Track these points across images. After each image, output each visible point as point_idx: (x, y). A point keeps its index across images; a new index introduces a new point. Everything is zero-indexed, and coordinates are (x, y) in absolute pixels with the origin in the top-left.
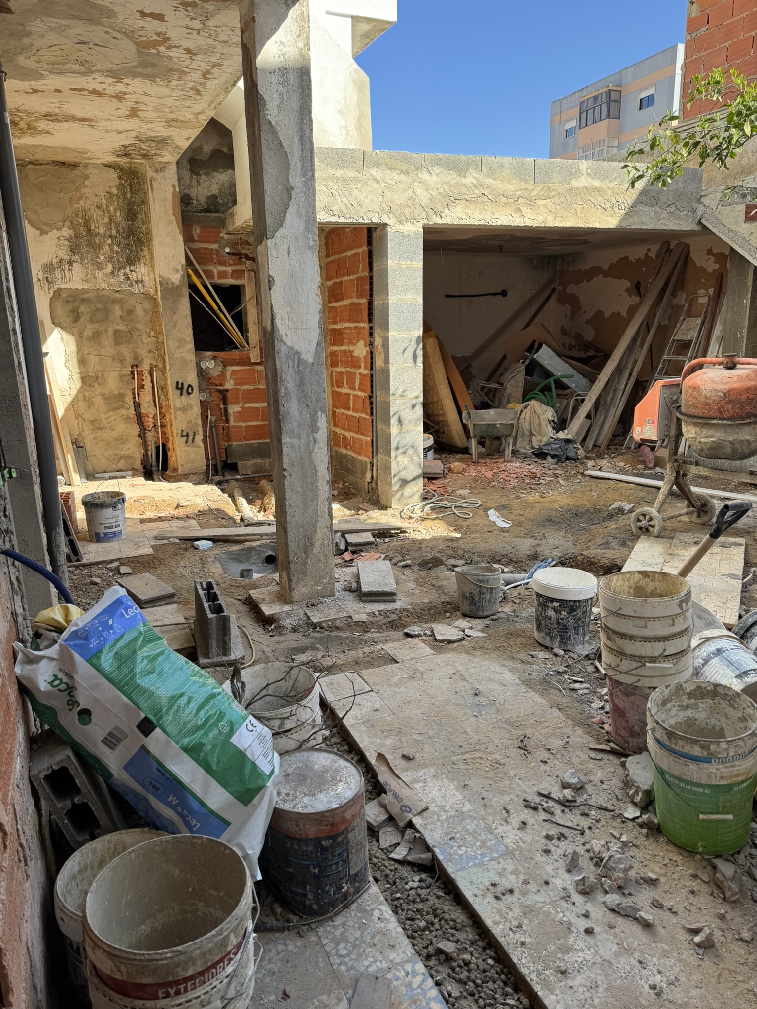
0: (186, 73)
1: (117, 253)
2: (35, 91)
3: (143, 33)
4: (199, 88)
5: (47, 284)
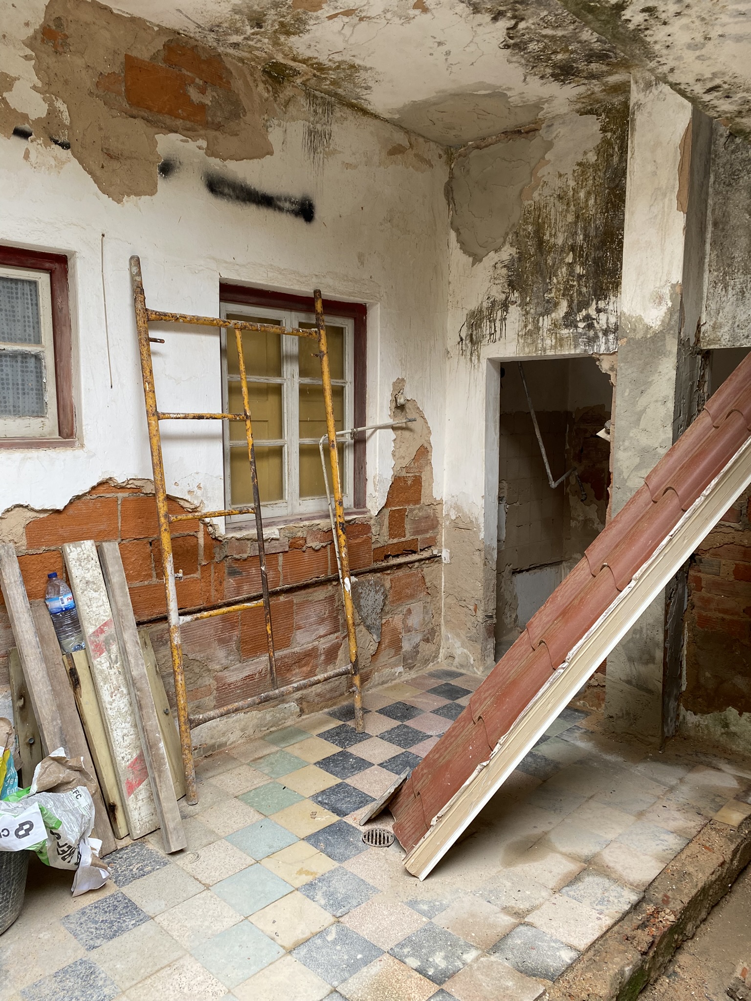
1: (580, 277)
5: (469, 345)
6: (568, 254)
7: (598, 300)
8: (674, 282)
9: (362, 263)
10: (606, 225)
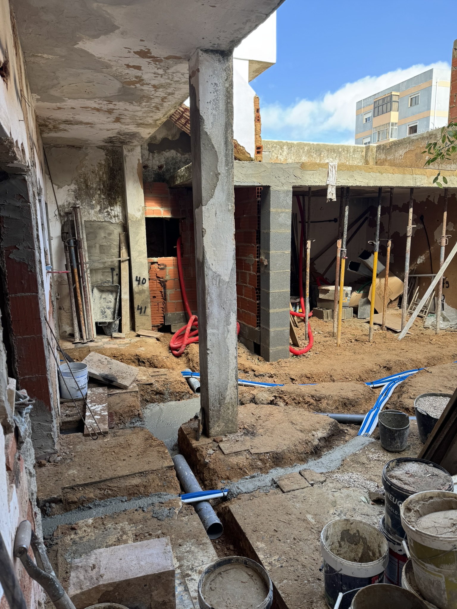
0: (151, 99)
1: (103, 199)
2: (59, 108)
3: (127, 77)
4: (159, 106)
5: (60, 217)
6: (98, 191)
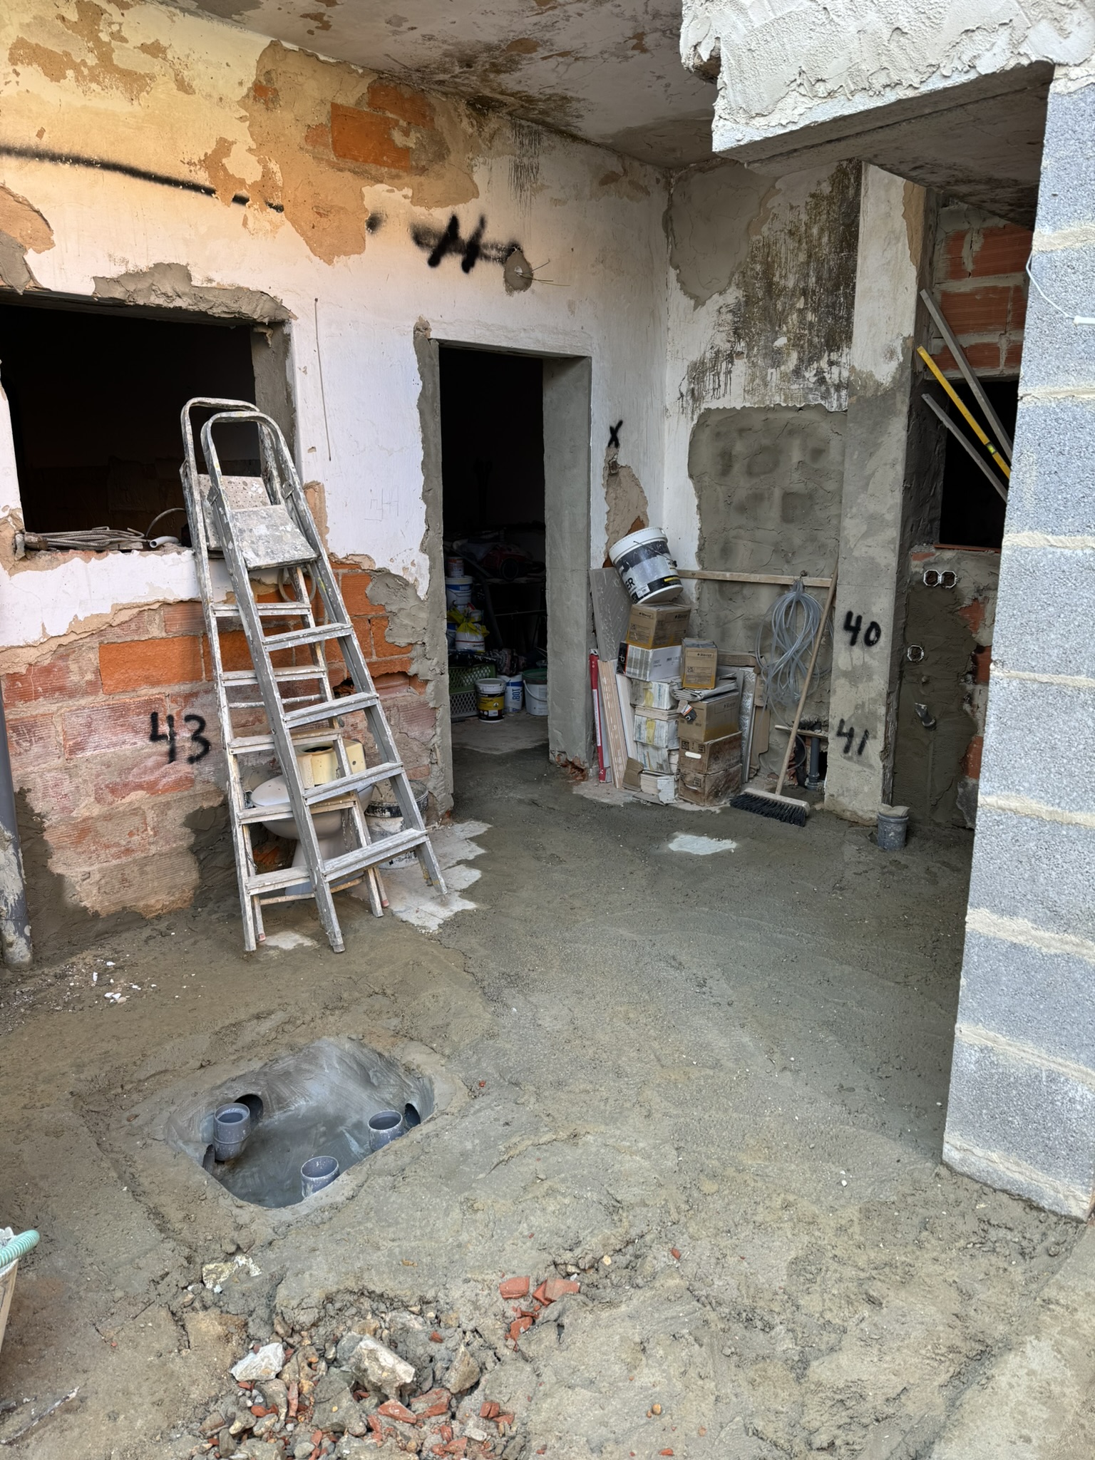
1: (811, 326)
5: (691, 402)
6: (799, 299)
7: (831, 351)
8: (906, 335)
9: (573, 313)
10: (840, 266)
